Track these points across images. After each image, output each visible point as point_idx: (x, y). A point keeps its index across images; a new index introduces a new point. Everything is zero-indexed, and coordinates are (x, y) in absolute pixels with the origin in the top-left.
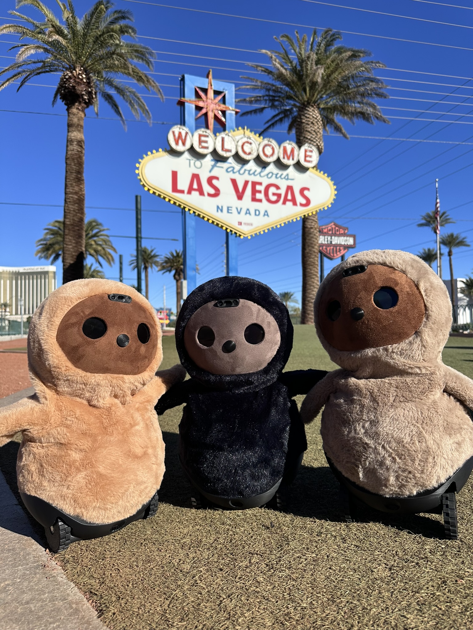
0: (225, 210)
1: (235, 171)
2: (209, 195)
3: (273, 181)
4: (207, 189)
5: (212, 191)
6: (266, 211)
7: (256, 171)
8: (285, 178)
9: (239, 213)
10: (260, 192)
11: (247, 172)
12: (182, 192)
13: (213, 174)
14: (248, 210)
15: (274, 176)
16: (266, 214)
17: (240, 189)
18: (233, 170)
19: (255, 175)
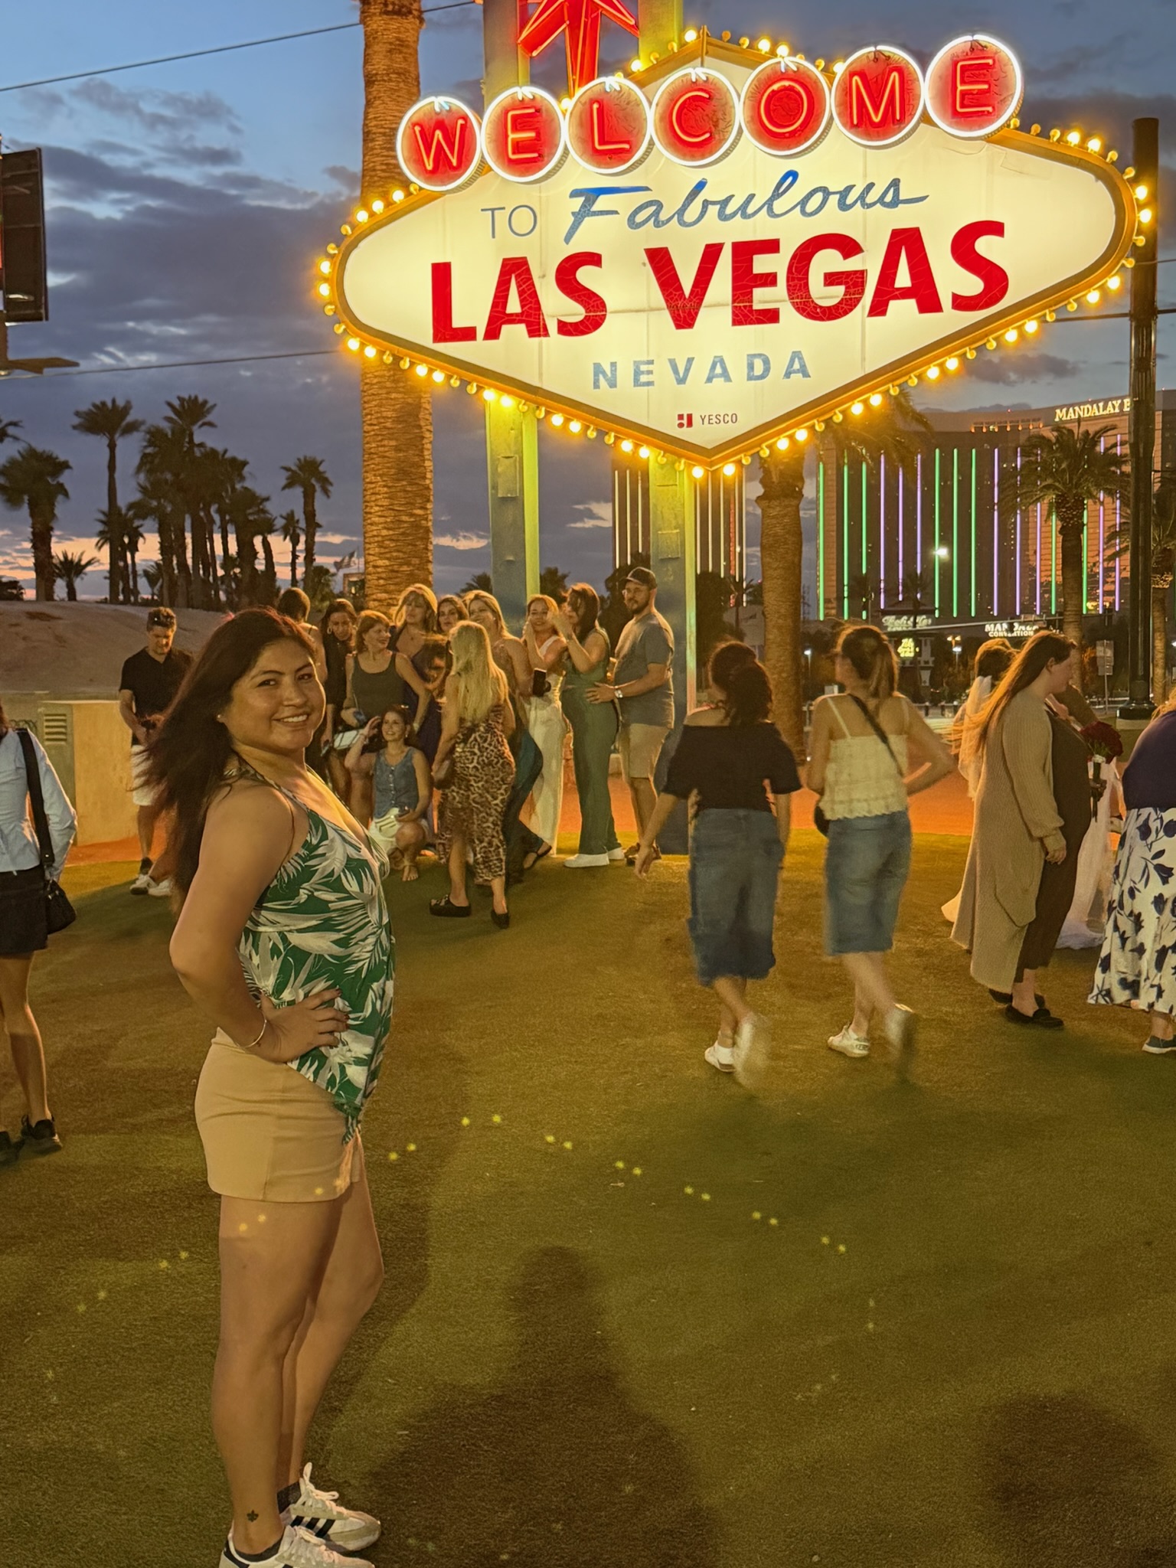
0: (625, 375)
1: (663, 216)
2: (565, 329)
3: (831, 221)
4: (556, 305)
5: (575, 312)
6: (796, 355)
7: (752, 197)
8: (881, 200)
9: (681, 381)
10: (770, 280)
11: (713, 210)
12: (468, 334)
13: (580, 244)
14: (719, 361)
15: (834, 200)
16: (797, 366)
17: (687, 283)
18: (656, 213)
19: (745, 216)
